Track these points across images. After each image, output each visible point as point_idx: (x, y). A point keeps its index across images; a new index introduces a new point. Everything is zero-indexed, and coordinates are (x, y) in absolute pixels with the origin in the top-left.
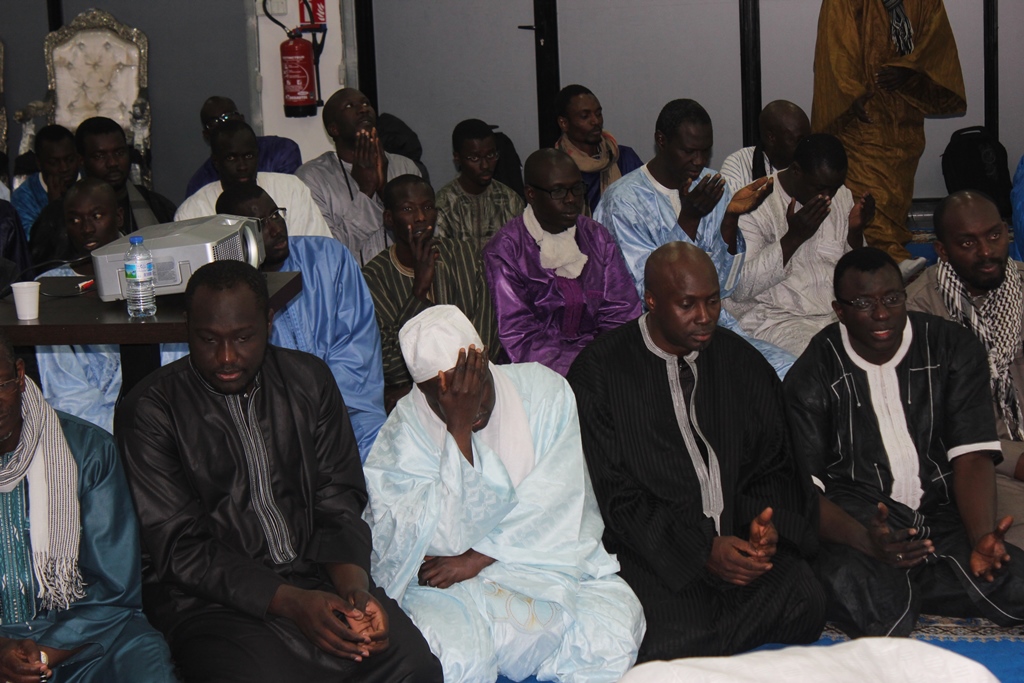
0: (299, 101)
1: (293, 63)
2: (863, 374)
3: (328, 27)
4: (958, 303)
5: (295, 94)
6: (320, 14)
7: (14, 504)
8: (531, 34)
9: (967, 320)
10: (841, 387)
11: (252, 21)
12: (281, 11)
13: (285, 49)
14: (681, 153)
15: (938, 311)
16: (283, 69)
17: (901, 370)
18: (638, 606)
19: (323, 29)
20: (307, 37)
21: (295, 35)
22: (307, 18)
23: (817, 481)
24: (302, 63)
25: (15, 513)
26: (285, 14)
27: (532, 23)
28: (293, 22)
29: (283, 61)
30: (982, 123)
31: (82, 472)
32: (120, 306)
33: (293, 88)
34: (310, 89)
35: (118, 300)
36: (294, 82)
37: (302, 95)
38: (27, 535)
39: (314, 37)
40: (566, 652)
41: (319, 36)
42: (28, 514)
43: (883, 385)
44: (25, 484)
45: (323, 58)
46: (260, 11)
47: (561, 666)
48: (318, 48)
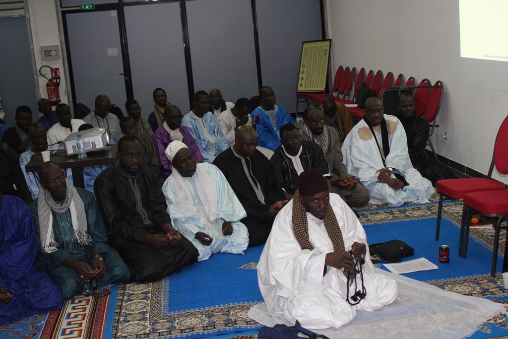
0: (54, 101)
1: (51, 89)
2: (291, 159)
3: (61, 77)
4: (311, 137)
5: (52, 99)
6: (58, 73)
7: (66, 216)
8: (123, 76)
9: (314, 142)
10: (286, 163)
11: (36, 77)
12: (45, 73)
13: (48, 85)
14: (201, 104)
15: (306, 139)
16: (48, 91)
17: (300, 157)
18: (247, 228)
19: (59, 78)
20: (55, 81)
21: (51, 80)
22: (54, 75)
23: (283, 189)
24: (54, 89)
25: (67, 218)
26: (46, 74)
27: (123, 73)
28: (50, 77)
29: (48, 89)
30: (258, 95)
31: (85, 204)
32: (75, 156)
33: (51, 97)
34: (57, 97)
35: (72, 155)
36: (52, 95)
37: (55, 99)
38: (72, 225)
39: (57, 81)
40: (229, 243)
41: (58, 80)
42: (71, 218)
43: (296, 162)
44: (69, 210)
45: (60, 87)
46: (38, 73)
47: (227, 248)
48: (58, 84)
